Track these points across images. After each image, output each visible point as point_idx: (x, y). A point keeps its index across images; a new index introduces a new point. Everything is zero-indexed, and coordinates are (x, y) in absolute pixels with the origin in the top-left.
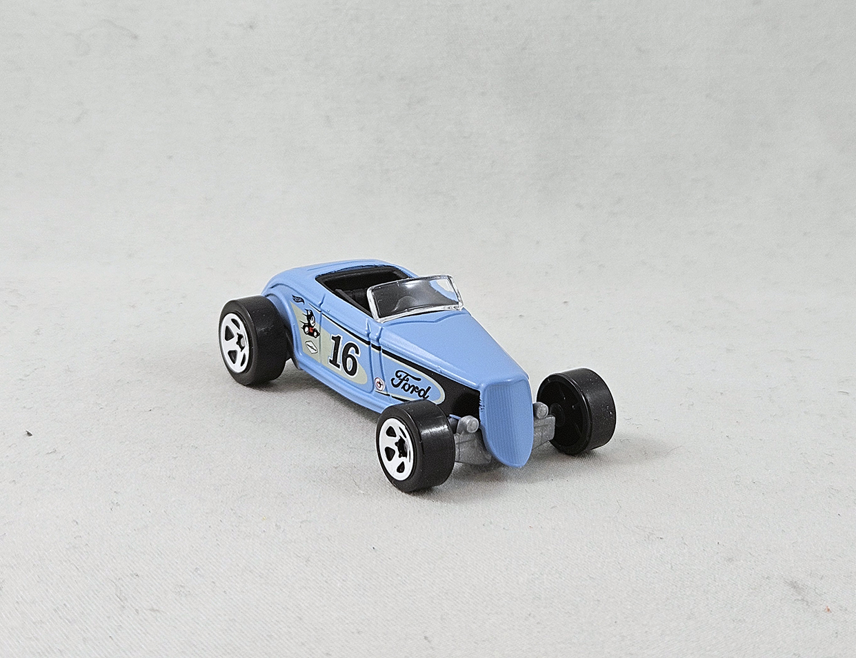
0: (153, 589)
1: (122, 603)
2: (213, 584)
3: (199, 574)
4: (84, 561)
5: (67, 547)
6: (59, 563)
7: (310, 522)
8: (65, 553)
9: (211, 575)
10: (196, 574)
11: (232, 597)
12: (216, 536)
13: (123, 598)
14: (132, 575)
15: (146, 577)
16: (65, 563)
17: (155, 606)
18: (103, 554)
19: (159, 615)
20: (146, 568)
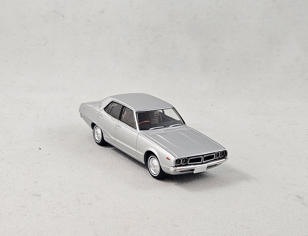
0: (88, 197)
1: (79, 202)
2: (107, 196)
3: (103, 193)
5: (59, 184)
9: (107, 193)
10: (102, 193)
11: (114, 200)
12: (106, 181)
13: (79, 200)
14: (81, 193)
15: (86, 194)
16: (59, 190)
17: (90, 203)
18: (71, 187)
19: (92, 206)
20: (85, 191)
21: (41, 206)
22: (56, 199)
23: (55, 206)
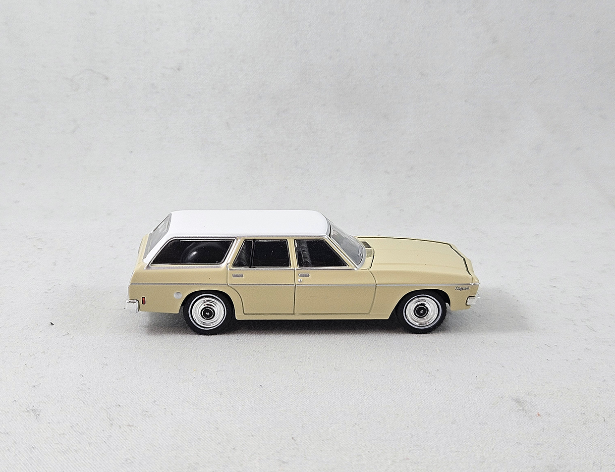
0: (129, 413)
1: (111, 422)
2: (165, 410)
4: (88, 399)
5: (77, 390)
6: (73, 399)
7: (222, 371)
8: (76, 393)
9: (164, 404)
10: (155, 404)
11: (176, 417)
12: (166, 381)
13: (111, 419)
14: (116, 406)
15: (125, 407)
16: (76, 400)
17: (130, 424)
18: (99, 393)
19: (133, 428)
20: (125, 401)
21: (41, 432)
22: (69, 416)
23: (64, 429)
